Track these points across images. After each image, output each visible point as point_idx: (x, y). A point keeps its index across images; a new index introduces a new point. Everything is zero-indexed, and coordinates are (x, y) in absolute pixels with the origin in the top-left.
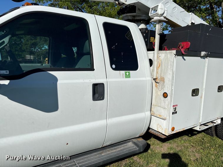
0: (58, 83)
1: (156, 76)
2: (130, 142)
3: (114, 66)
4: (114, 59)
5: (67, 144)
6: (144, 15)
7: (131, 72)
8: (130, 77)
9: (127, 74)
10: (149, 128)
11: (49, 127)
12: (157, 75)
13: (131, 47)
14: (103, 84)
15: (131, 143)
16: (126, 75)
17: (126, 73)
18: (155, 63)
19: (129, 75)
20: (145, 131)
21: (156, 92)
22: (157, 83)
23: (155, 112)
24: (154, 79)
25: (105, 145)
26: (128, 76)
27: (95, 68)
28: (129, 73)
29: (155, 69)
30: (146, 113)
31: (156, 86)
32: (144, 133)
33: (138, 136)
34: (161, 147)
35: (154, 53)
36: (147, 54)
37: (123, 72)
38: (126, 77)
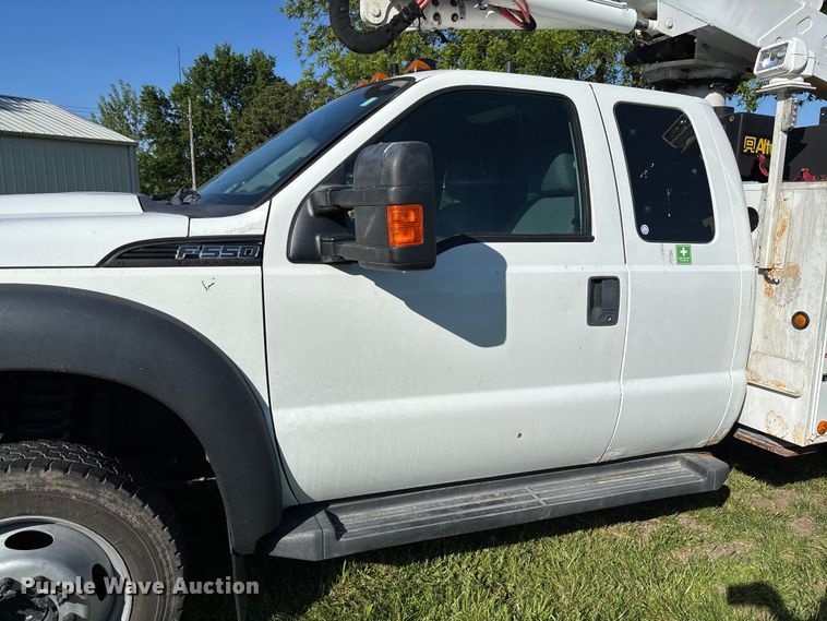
0: (509, 271)
1: (770, 262)
2: (674, 459)
3: (645, 229)
4: (647, 208)
5: (520, 435)
6: (721, 65)
7: (694, 246)
8: (689, 262)
9: (684, 252)
10: (737, 425)
11: (482, 383)
12: (772, 257)
13: (694, 171)
14: (616, 279)
15: (678, 463)
16: (679, 255)
17: (679, 249)
18: (768, 221)
19: (688, 255)
20: (727, 431)
21: (769, 312)
22: (773, 282)
23: (761, 373)
24: (762, 271)
25: (607, 457)
26: (685, 260)
27: (594, 233)
28: (688, 249)
29: (769, 238)
30: (734, 374)
31: (768, 293)
32: (721, 437)
33: (700, 444)
34: (770, 498)
35: (765, 190)
36: (743, 191)
37: (671, 247)
38: (679, 262)
